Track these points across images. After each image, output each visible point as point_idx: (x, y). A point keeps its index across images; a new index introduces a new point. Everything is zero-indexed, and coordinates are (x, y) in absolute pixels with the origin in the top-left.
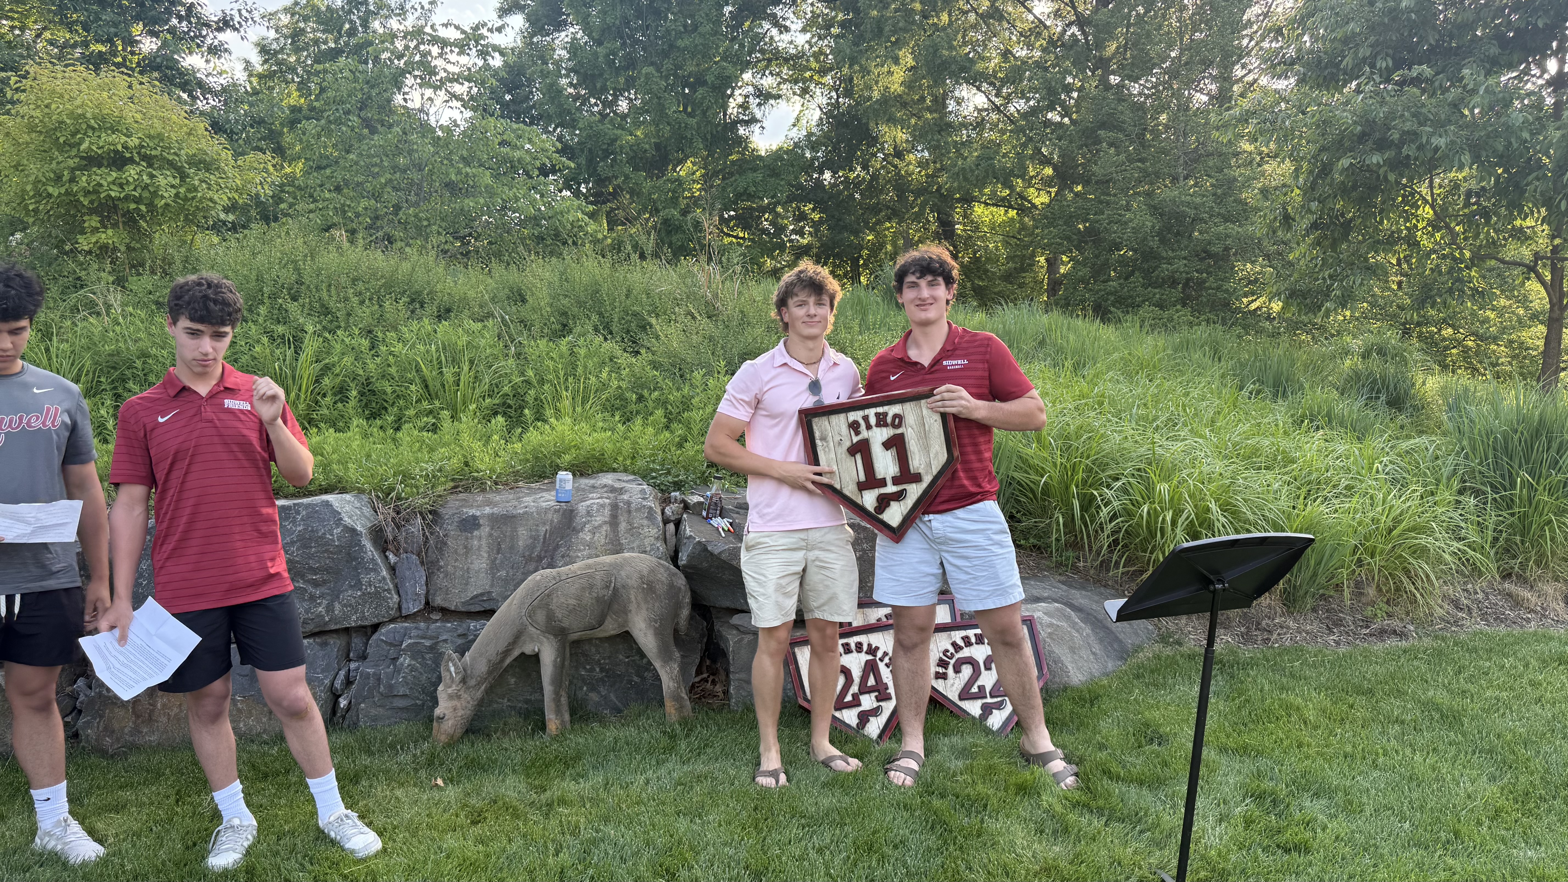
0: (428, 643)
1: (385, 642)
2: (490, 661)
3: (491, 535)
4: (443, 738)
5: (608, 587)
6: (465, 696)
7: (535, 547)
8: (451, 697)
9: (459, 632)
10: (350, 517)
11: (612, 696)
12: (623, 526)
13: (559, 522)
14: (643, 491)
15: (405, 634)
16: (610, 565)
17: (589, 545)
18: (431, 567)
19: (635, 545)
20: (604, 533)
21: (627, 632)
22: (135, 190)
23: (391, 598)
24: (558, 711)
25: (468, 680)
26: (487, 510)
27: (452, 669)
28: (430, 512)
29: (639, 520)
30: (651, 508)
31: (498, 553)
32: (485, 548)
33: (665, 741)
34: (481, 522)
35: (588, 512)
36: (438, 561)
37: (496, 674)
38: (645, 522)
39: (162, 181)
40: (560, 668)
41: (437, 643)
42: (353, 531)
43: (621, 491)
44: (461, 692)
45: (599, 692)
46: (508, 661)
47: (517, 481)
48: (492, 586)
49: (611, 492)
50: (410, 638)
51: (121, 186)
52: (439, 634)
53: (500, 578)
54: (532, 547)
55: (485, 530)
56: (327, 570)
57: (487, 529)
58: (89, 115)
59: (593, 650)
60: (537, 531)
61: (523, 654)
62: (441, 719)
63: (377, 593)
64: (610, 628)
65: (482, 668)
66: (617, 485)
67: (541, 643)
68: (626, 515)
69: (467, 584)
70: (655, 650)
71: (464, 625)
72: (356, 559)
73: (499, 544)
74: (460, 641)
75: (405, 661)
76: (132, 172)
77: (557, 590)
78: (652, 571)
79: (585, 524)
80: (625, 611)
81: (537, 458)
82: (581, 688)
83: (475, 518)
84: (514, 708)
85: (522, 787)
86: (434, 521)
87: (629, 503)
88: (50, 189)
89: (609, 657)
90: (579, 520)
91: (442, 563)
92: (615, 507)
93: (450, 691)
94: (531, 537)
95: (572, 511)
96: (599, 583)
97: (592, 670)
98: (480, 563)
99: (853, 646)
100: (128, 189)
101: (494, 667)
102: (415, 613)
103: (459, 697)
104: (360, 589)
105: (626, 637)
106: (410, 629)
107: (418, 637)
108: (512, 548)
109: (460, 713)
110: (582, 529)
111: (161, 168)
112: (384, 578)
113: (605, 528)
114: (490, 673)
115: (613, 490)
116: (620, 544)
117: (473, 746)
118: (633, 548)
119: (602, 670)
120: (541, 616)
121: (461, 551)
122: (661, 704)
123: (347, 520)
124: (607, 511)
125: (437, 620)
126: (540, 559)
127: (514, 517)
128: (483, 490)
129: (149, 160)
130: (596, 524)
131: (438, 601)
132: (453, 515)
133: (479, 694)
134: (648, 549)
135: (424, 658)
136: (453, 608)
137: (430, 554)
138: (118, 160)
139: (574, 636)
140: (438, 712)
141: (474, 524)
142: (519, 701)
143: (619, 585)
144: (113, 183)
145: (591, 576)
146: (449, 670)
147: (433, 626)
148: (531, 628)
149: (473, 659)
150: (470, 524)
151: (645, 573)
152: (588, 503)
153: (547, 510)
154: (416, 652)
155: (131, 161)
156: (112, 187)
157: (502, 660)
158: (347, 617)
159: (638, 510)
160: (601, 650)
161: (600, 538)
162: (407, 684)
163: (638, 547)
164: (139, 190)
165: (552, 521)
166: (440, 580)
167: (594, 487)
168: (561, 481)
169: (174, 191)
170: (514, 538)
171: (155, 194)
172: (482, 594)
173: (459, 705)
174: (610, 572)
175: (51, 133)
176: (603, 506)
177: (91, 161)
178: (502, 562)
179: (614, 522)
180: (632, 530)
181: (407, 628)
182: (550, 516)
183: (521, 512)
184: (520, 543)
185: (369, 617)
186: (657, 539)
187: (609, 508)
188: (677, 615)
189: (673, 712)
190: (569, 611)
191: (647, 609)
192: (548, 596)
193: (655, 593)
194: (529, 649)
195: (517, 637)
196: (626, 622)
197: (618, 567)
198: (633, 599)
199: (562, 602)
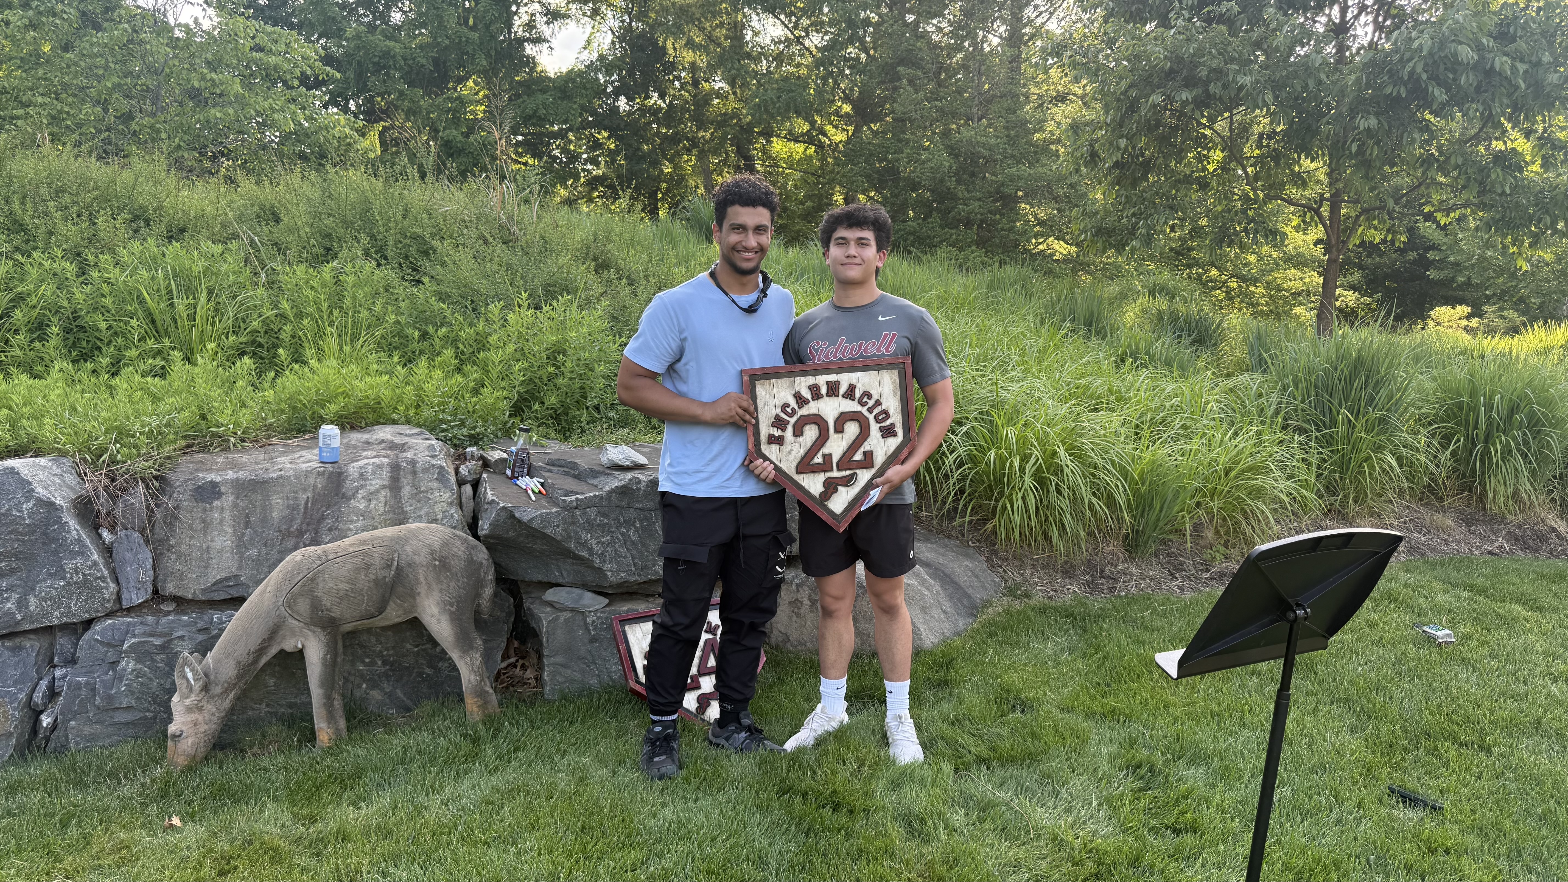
0: (158, 641)
1: (101, 643)
2: (239, 663)
3: (236, 505)
4: (182, 761)
5: (389, 567)
6: (210, 707)
7: (294, 519)
8: (189, 710)
9: (199, 626)
10: (45, 488)
11: (399, 693)
12: (406, 491)
13: (324, 488)
14: (431, 448)
15: (128, 632)
16: (392, 539)
17: (364, 515)
18: (159, 547)
19: (422, 512)
20: (382, 499)
21: (416, 618)
23: (107, 588)
24: (331, 717)
25: (212, 687)
26: (230, 475)
27: (190, 675)
28: (156, 478)
29: (428, 482)
30: (442, 467)
31: (246, 527)
32: (228, 521)
33: (466, 747)
34: (223, 489)
35: (361, 475)
36: (168, 539)
37: (249, 678)
38: (435, 485)
41: (170, 641)
42: (49, 505)
43: (403, 447)
44: (204, 703)
46: (264, 660)
47: (269, 437)
48: (240, 568)
49: (390, 448)
50: (134, 636)
52: (173, 630)
53: (250, 558)
54: (291, 519)
55: (228, 500)
56: (16, 556)
57: (231, 498)
59: (373, 640)
60: (296, 499)
61: (282, 651)
62: (176, 737)
63: (86, 581)
64: (394, 614)
65: (229, 671)
66: (398, 440)
67: (306, 637)
68: (410, 477)
69: (206, 567)
71: (206, 618)
72: (55, 540)
73: (247, 516)
74: (201, 637)
75: (129, 665)
77: (323, 572)
78: (445, 544)
79: (357, 489)
80: (413, 594)
81: (294, 408)
82: (359, 686)
83: (214, 484)
84: (275, 714)
85: (286, 818)
86: (161, 490)
87: (413, 463)
89: (393, 648)
90: (349, 485)
91: (172, 542)
92: (395, 468)
93: (188, 702)
94: (288, 507)
95: (340, 474)
96: (377, 561)
97: (373, 663)
98: (223, 540)
102: (140, 605)
103: (200, 709)
104: (64, 578)
105: (415, 624)
106: (134, 625)
107: (144, 634)
108: (264, 521)
109: (203, 728)
110: (354, 496)
112: (95, 563)
113: (383, 493)
114: (240, 677)
115: (392, 446)
116: (404, 512)
117: (221, 768)
118: (420, 517)
119: (385, 663)
120: (303, 606)
121: (198, 526)
122: (461, 699)
123: (41, 492)
124: (386, 474)
125: (169, 613)
126: (300, 533)
127: (265, 482)
128: (226, 450)
130: (372, 489)
131: (170, 588)
132: (186, 481)
133: (227, 704)
134: (440, 517)
135: (153, 660)
136: (190, 597)
137: (157, 530)
139: (348, 627)
140: (172, 728)
141: (213, 493)
142: (281, 706)
143: (403, 563)
145: (366, 554)
146: (185, 677)
147: (164, 620)
148: (291, 620)
149: (217, 661)
150: (208, 492)
151: (436, 547)
152: (361, 463)
153: (307, 473)
154: (141, 653)
157: (255, 661)
158: (47, 614)
159: (425, 470)
160: (383, 639)
161: (379, 506)
162: (133, 693)
163: (427, 514)
165: (315, 486)
166: (172, 562)
167: (368, 443)
168: (324, 437)
170: (266, 508)
172: (227, 579)
173: (200, 718)
174: (392, 547)
176: (380, 467)
178: (252, 539)
179: (394, 485)
180: (418, 494)
181: (129, 623)
182: (312, 480)
183: (274, 476)
184: (275, 515)
185: (78, 611)
186: (451, 504)
187: (389, 469)
188: (478, 595)
189: (475, 709)
190: (341, 598)
191: (441, 591)
192: (312, 580)
193: (449, 570)
194: (289, 645)
195: (274, 632)
196: (414, 606)
197: (401, 540)
198: (422, 579)
199: (330, 587)
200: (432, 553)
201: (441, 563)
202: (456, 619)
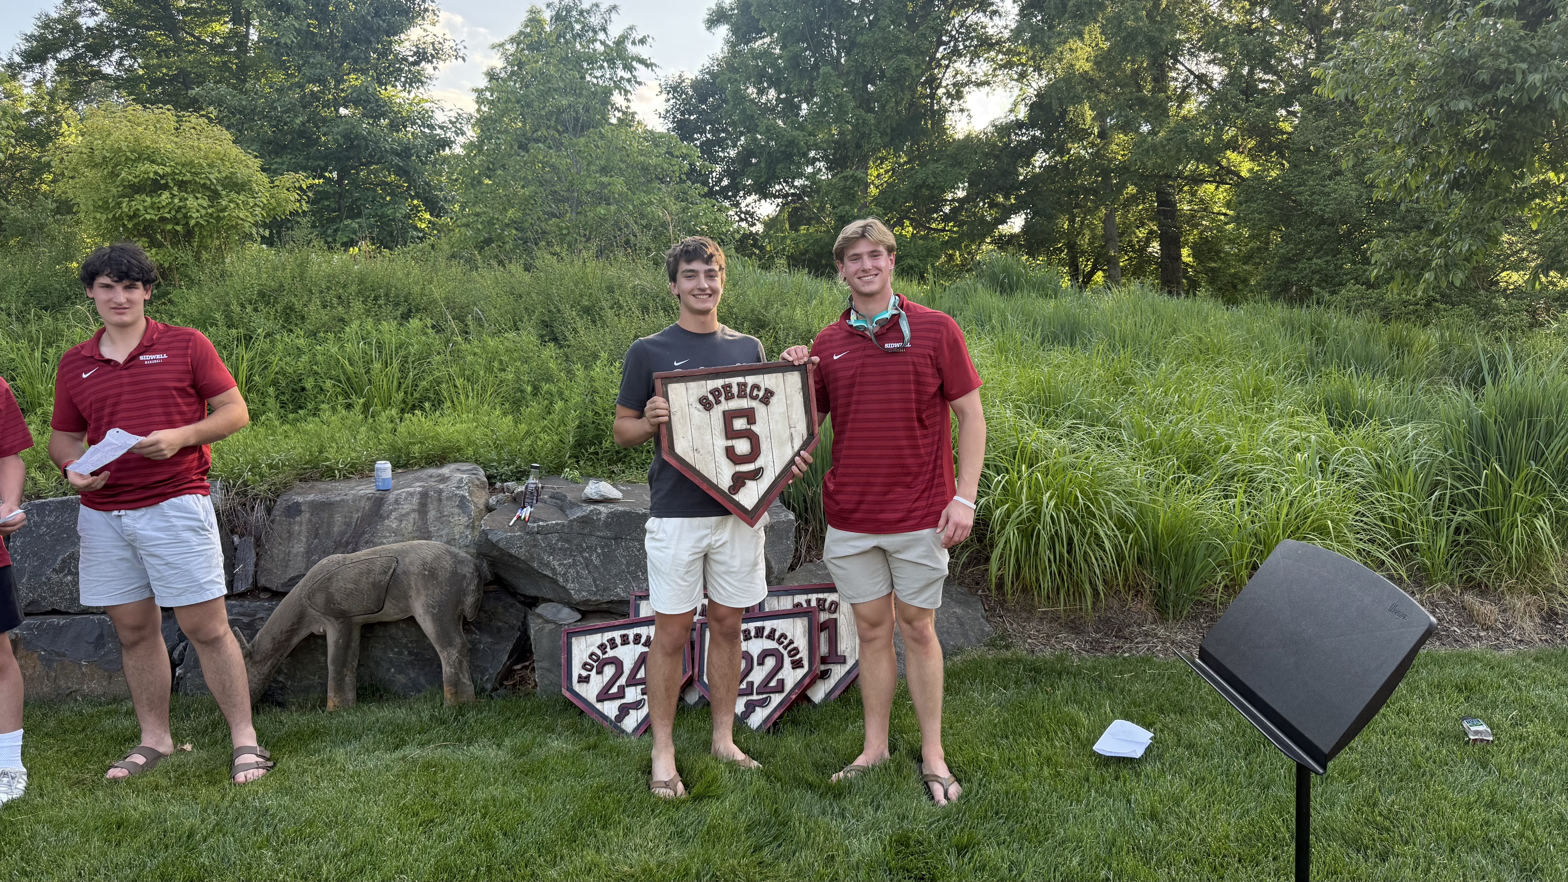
3: (310, 521)
7: (346, 532)
11: (420, 679)
12: (432, 514)
13: (370, 509)
16: (396, 551)
17: (395, 532)
18: (259, 549)
19: (443, 533)
20: (412, 521)
21: (412, 616)
22: (169, 213)
24: (340, 688)
25: (255, 655)
26: (311, 497)
29: (450, 508)
30: (463, 497)
32: (305, 532)
34: (303, 508)
35: (396, 500)
36: (265, 544)
37: (284, 652)
38: (456, 510)
39: (191, 202)
40: (344, 648)
41: (253, 621)
43: (444, 480)
45: (408, 675)
46: (296, 640)
48: (301, 568)
49: (438, 481)
51: (157, 209)
52: (256, 612)
54: (343, 534)
55: (306, 516)
57: (307, 515)
58: (125, 148)
59: (400, 633)
60: (351, 517)
64: (392, 612)
65: (267, 645)
66: (449, 475)
67: (324, 624)
68: (435, 503)
69: (286, 567)
70: (434, 633)
71: (270, 601)
73: (317, 530)
76: (165, 196)
77: (337, 574)
78: (437, 558)
79: (392, 511)
80: (406, 597)
82: (389, 670)
83: (298, 504)
87: (441, 492)
88: (99, 215)
90: (386, 508)
91: (268, 547)
92: (427, 495)
94: (345, 523)
95: (382, 499)
96: (377, 568)
97: (400, 653)
98: (299, 547)
99: (631, 638)
100: (164, 212)
102: (244, 592)
107: (238, 614)
108: (328, 533)
110: (388, 517)
111: (193, 191)
113: (413, 516)
114: (276, 649)
115: (441, 479)
116: (429, 532)
118: (441, 536)
119: (411, 653)
120: (320, 599)
121: (285, 536)
124: (415, 500)
126: (347, 543)
127: (332, 504)
129: (182, 185)
130: (404, 512)
131: (262, 582)
132: (283, 501)
134: (457, 537)
138: (154, 187)
139: (360, 619)
141: (298, 510)
143: (399, 571)
144: (151, 207)
145: (371, 561)
147: (254, 604)
148: (310, 610)
150: (294, 510)
151: (429, 560)
153: (363, 498)
155: (166, 187)
156: (149, 211)
157: (289, 639)
159: (449, 498)
161: (408, 525)
163: (448, 534)
164: (173, 213)
165: (364, 508)
166: (266, 562)
169: (203, 212)
170: (330, 524)
171: (187, 216)
174: (397, 558)
175: (98, 165)
176: (415, 494)
177: (135, 189)
178: (316, 547)
179: (423, 509)
180: (442, 518)
182: (363, 503)
183: (338, 499)
184: (335, 529)
186: (467, 527)
187: (418, 496)
188: (460, 602)
189: (449, 696)
190: (348, 595)
191: (427, 595)
192: (329, 579)
193: (436, 579)
194: (317, 629)
195: (300, 618)
196: (408, 608)
197: (404, 553)
198: (413, 585)
199: (339, 585)
200: (424, 564)
201: (430, 573)
202: (437, 619)
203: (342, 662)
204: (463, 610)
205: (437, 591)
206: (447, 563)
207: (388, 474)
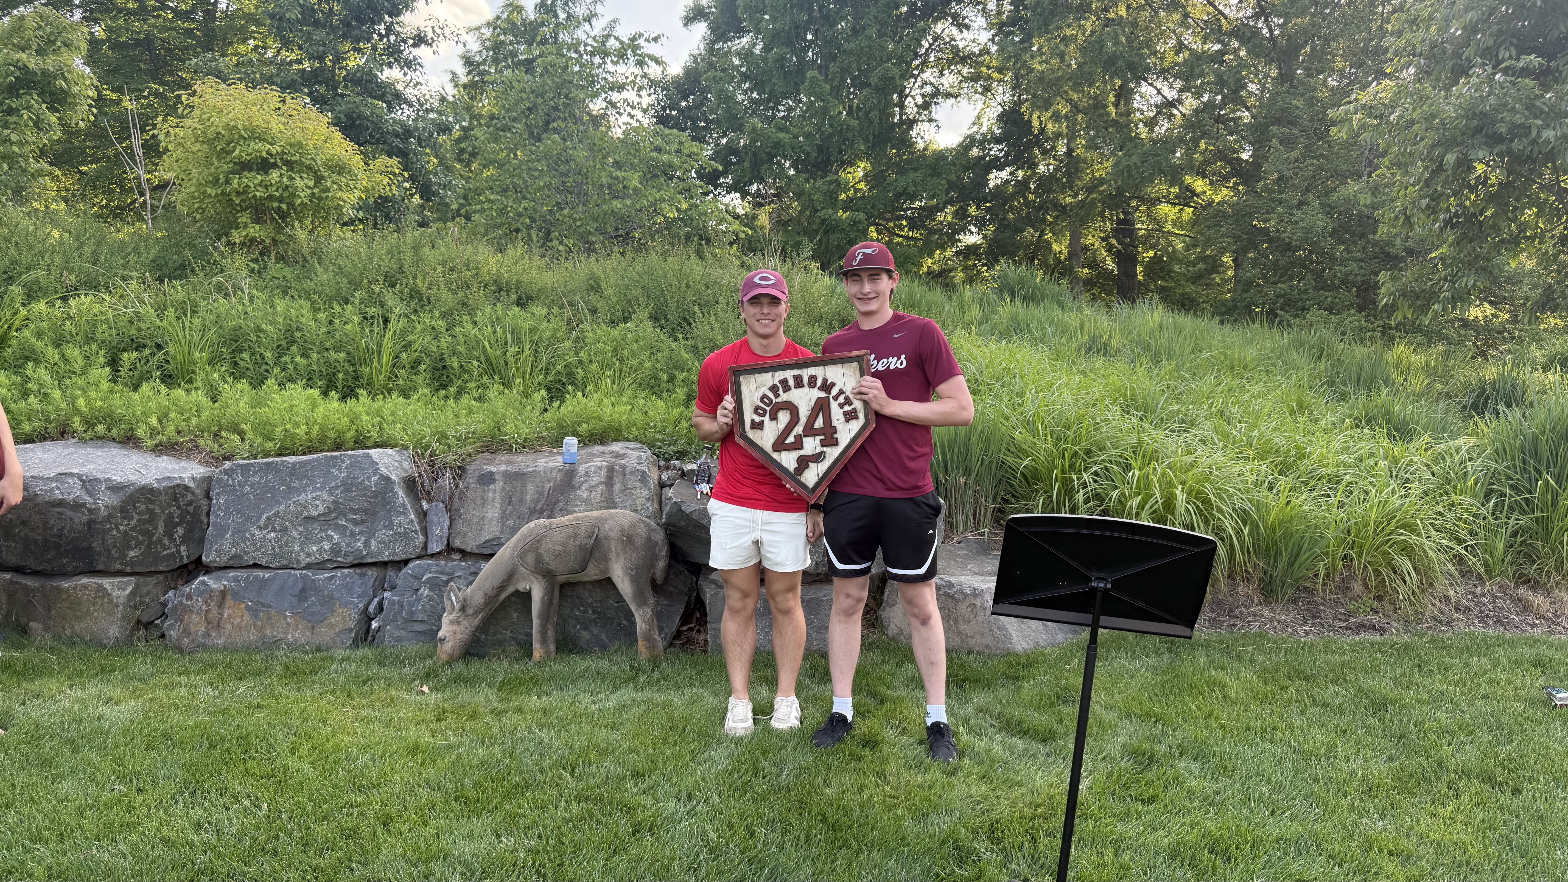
0: (444, 578)
1: (411, 575)
2: (486, 594)
3: (504, 489)
4: (444, 657)
5: (590, 537)
6: (465, 623)
7: (539, 501)
8: (452, 623)
10: (387, 468)
11: (602, 635)
12: (617, 487)
13: (562, 480)
14: (640, 457)
15: (428, 569)
16: (596, 518)
17: (585, 501)
18: (453, 513)
19: (627, 503)
20: (600, 492)
21: (608, 578)
22: (277, 190)
23: (418, 539)
24: (544, 641)
25: (467, 609)
26: (503, 468)
28: (459, 467)
29: (633, 482)
30: (644, 472)
31: (509, 505)
32: (498, 500)
34: (497, 477)
35: (586, 473)
36: (460, 509)
37: (493, 606)
38: (638, 484)
39: (299, 182)
40: (547, 605)
42: (387, 479)
43: (623, 456)
44: (462, 619)
45: (591, 632)
46: (503, 596)
48: (502, 532)
49: (615, 457)
50: (431, 573)
51: (266, 187)
52: (455, 571)
53: (508, 526)
54: (536, 501)
55: (499, 485)
56: (366, 511)
57: (502, 484)
58: (239, 127)
59: (584, 592)
60: (543, 487)
61: (517, 591)
62: (442, 640)
63: (405, 533)
64: (592, 573)
65: (480, 600)
66: (622, 452)
67: (532, 582)
68: (621, 477)
69: (481, 530)
70: (631, 595)
71: (472, 564)
72: (389, 503)
73: (510, 497)
75: (425, 591)
76: (274, 175)
77: (547, 537)
78: (633, 526)
79: (583, 482)
80: (606, 560)
81: (558, 425)
82: (575, 627)
83: (491, 474)
85: (492, 697)
86: (460, 476)
87: (624, 467)
88: (209, 190)
89: (601, 601)
90: (578, 479)
91: (462, 512)
92: (611, 469)
93: (451, 617)
94: (537, 493)
95: (573, 471)
96: (583, 532)
97: (585, 611)
98: (493, 513)
100: (272, 190)
101: (490, 600)
102: (437, 553)
103: (459, 623)
104: (392, 529)
106: (432, 565)
107: (437, 572)
108: (521, 501)
109: (459, 636)
110: (579, 487)
111: (299, 172)
112: (412, 521)
113: (601, 487)
114: (487, 604)
115: (617, 455)
116: (614, 502)
117: (467, 665)
119: (594, 612)
120: (530, 559)
121: (479, 502)
123: (383, 470)
124: (603, 473)
125: (454, 560)
126: (542, 511)
127: (524, 474)
128: (508, 452)
129: (290, 164)
130: (593, 484)
131: (457, 543)
132: (475, 471)
133: (476, 622)
134: (641, 508)
136: (469, 550)
137: (454, 503)
138: (264, 165)
139: (562, 579)
140: (441, 634)
141: (491, 479)
143: (601, 536)
144: (260, 185)
145: (575, 526)
146: (450, 599)
147: (450, 564)
148: (521, 568)
149: (473, 592)
150: (487, 479)
151: (626, 526)
152: (591, 465)
153: (553, 470)
154: (433, 584)
155: (275, 166)
156: (258, 188)
157: (498, 595)
158: (380, 553)
159: (632, 473)
160: (591, 593)
161: (596, 496)
162: (424, 611)
163: (631, 506)
164: (280, 191)
165: (556, 479)
166: (459, 525)
167: (603, 453)
169: (309, 191)
170: (523, 493)
171: (293, 195)
172: (493, 540)
173: (459, 630)
174: (597, 524)
175: (210, 142)
176: (600, 468)
177: (244, 166)
178: (511, 513)
179: (609, 482)
180: (626, 490)
181: (429, 565)
182: (554, 475)
183: (529, 470)
184: (528, 497)
185: (399, 552)
187: (606, 470)
188: (653, 566)
189: (643, 650)
190: (556, 556)
191: (626, 559)
192: (538, 541)
193: (633, 545)
194: (522, 586)
195: (511, 576)
196: (607, 569)
197: (602, 520)
198: (613, 549)
199: (549, 547)
200: (622, 531)
201: (628, 539)
202: (635, 580)
203: (545, 617)
204: (654, 574)
205: (634, 555)
206: (642, 531)
207: (574, 449)
